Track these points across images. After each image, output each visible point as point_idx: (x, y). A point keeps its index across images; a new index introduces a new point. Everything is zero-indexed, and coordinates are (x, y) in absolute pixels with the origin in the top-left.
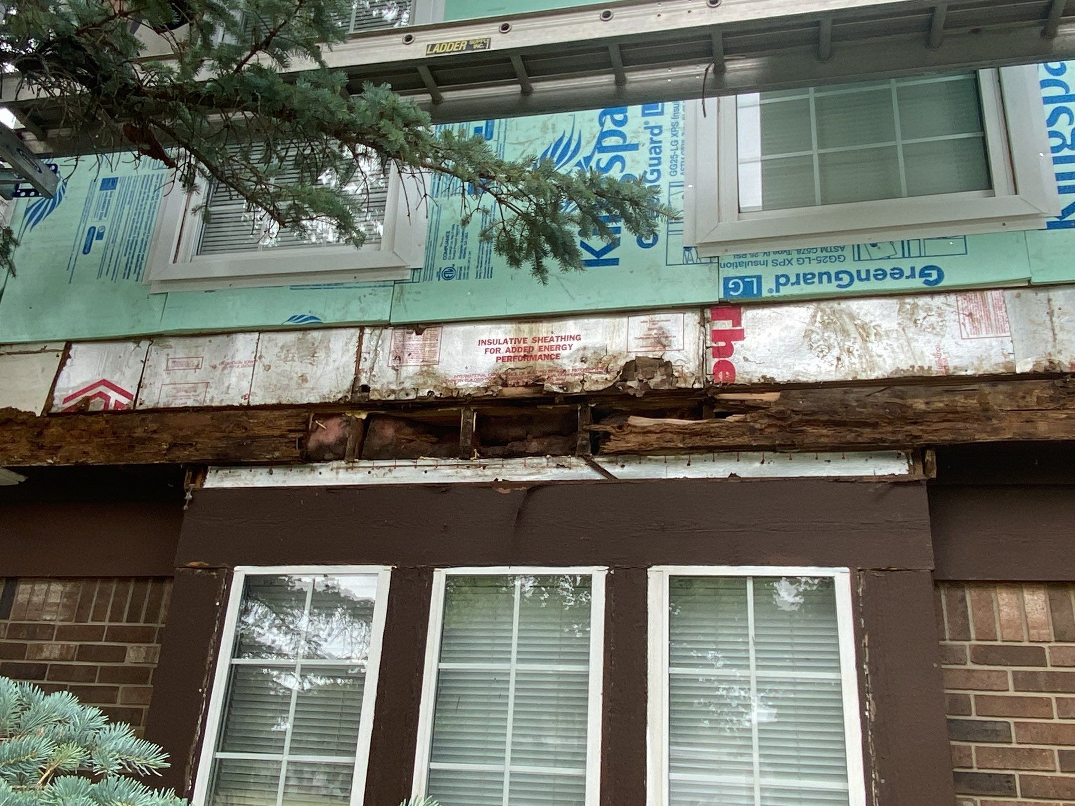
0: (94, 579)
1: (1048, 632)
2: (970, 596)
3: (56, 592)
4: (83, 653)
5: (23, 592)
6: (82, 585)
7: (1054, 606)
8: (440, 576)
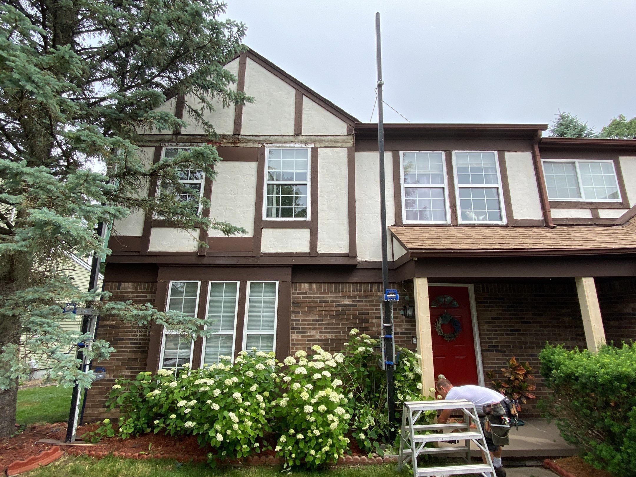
0: (138, 282)
1: (308, 290)
2: (298, 284)
3: (130, 284)
4: (137, 296)
5: (123, 285)
6: (136, 284)
7: (309, 286)
8: (210, 283)
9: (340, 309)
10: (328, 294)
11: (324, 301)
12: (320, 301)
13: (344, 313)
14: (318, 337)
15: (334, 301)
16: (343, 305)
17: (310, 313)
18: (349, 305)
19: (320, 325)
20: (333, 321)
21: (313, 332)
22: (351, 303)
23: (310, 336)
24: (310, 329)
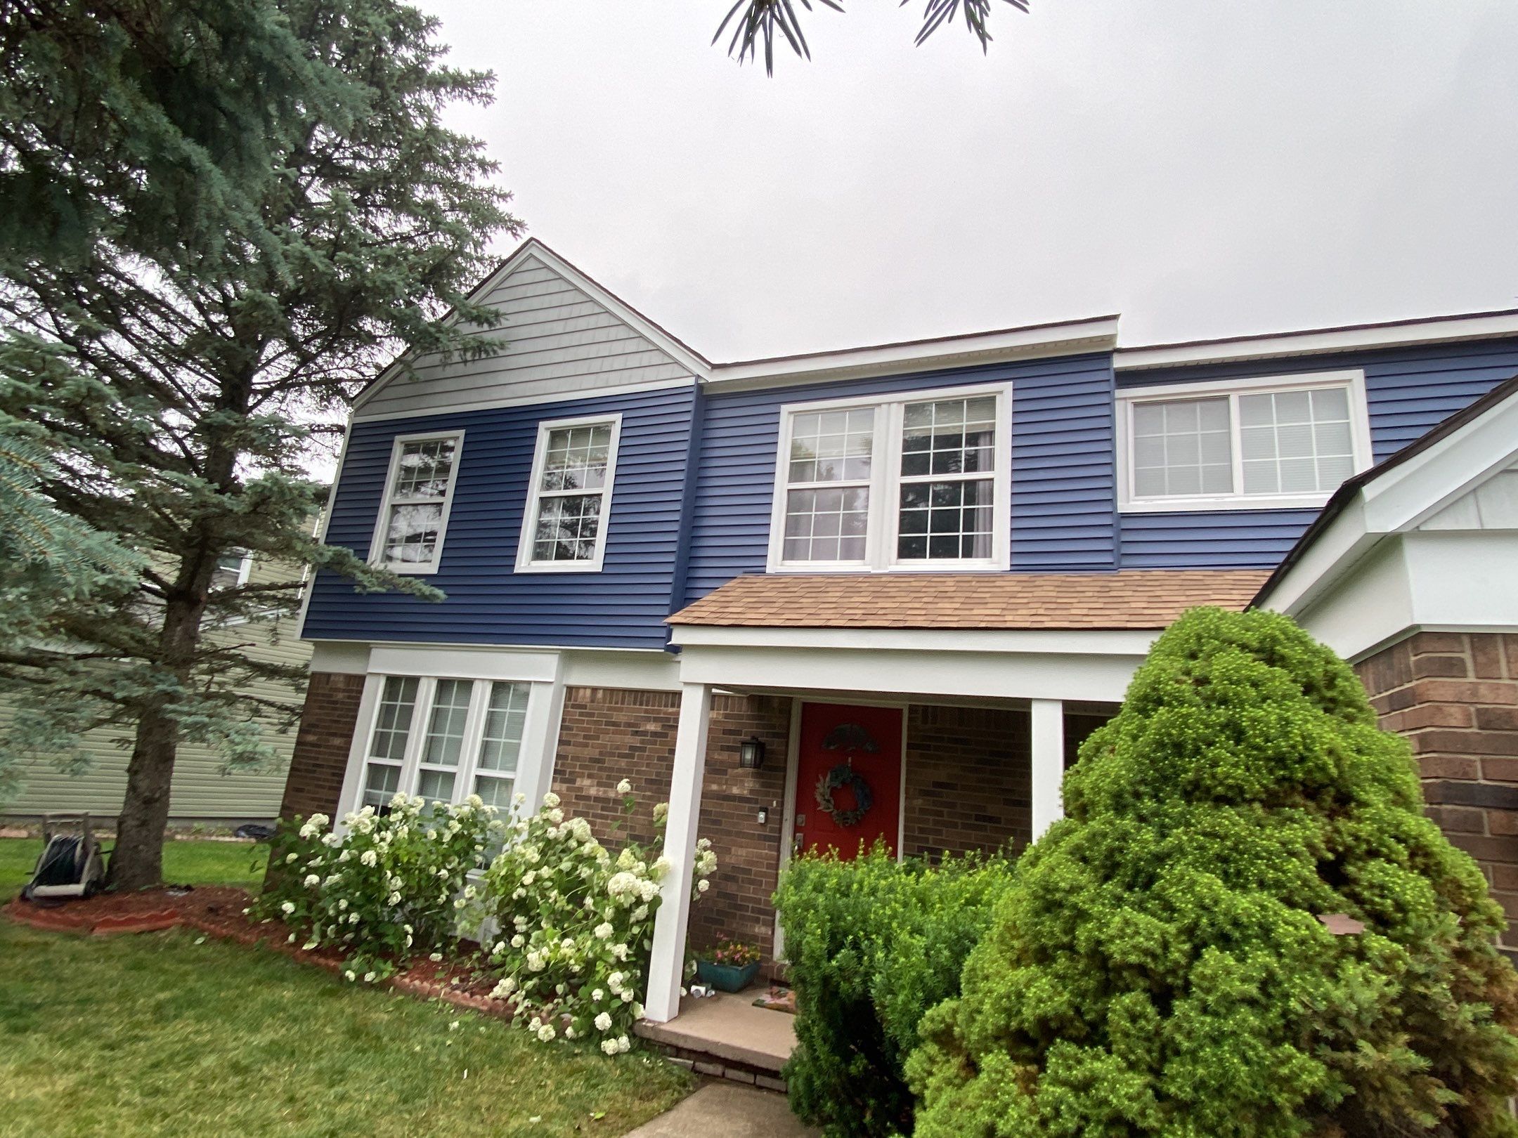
2: (574, 689)
3: (342, 677)
5: (333, 677)
7: (592, 692)
9: (636, 741)
10: (621, 710)
11: (614, 724)
12: (607, 724)
13: (643, 749)
14: (593, 792)
15: (629, 725)
16: (645, 733)
17: (586, 745)
18: (655, 734)
19: (600, 769)
20: (623, 763)
21: (587, 782)
22: (659, 729)
23: (580, 789)
24: (582, 776)
